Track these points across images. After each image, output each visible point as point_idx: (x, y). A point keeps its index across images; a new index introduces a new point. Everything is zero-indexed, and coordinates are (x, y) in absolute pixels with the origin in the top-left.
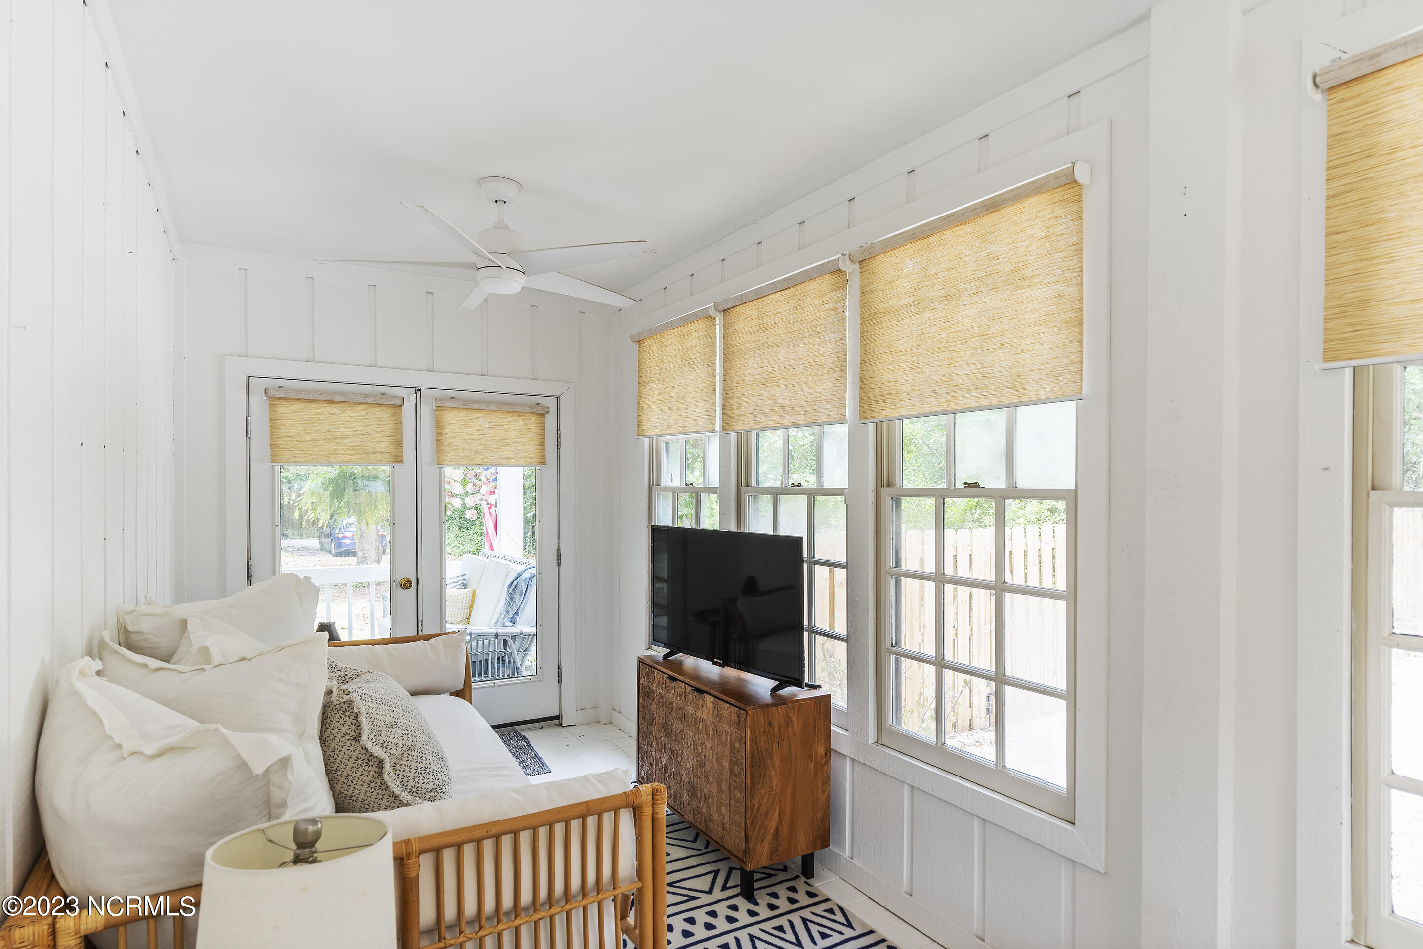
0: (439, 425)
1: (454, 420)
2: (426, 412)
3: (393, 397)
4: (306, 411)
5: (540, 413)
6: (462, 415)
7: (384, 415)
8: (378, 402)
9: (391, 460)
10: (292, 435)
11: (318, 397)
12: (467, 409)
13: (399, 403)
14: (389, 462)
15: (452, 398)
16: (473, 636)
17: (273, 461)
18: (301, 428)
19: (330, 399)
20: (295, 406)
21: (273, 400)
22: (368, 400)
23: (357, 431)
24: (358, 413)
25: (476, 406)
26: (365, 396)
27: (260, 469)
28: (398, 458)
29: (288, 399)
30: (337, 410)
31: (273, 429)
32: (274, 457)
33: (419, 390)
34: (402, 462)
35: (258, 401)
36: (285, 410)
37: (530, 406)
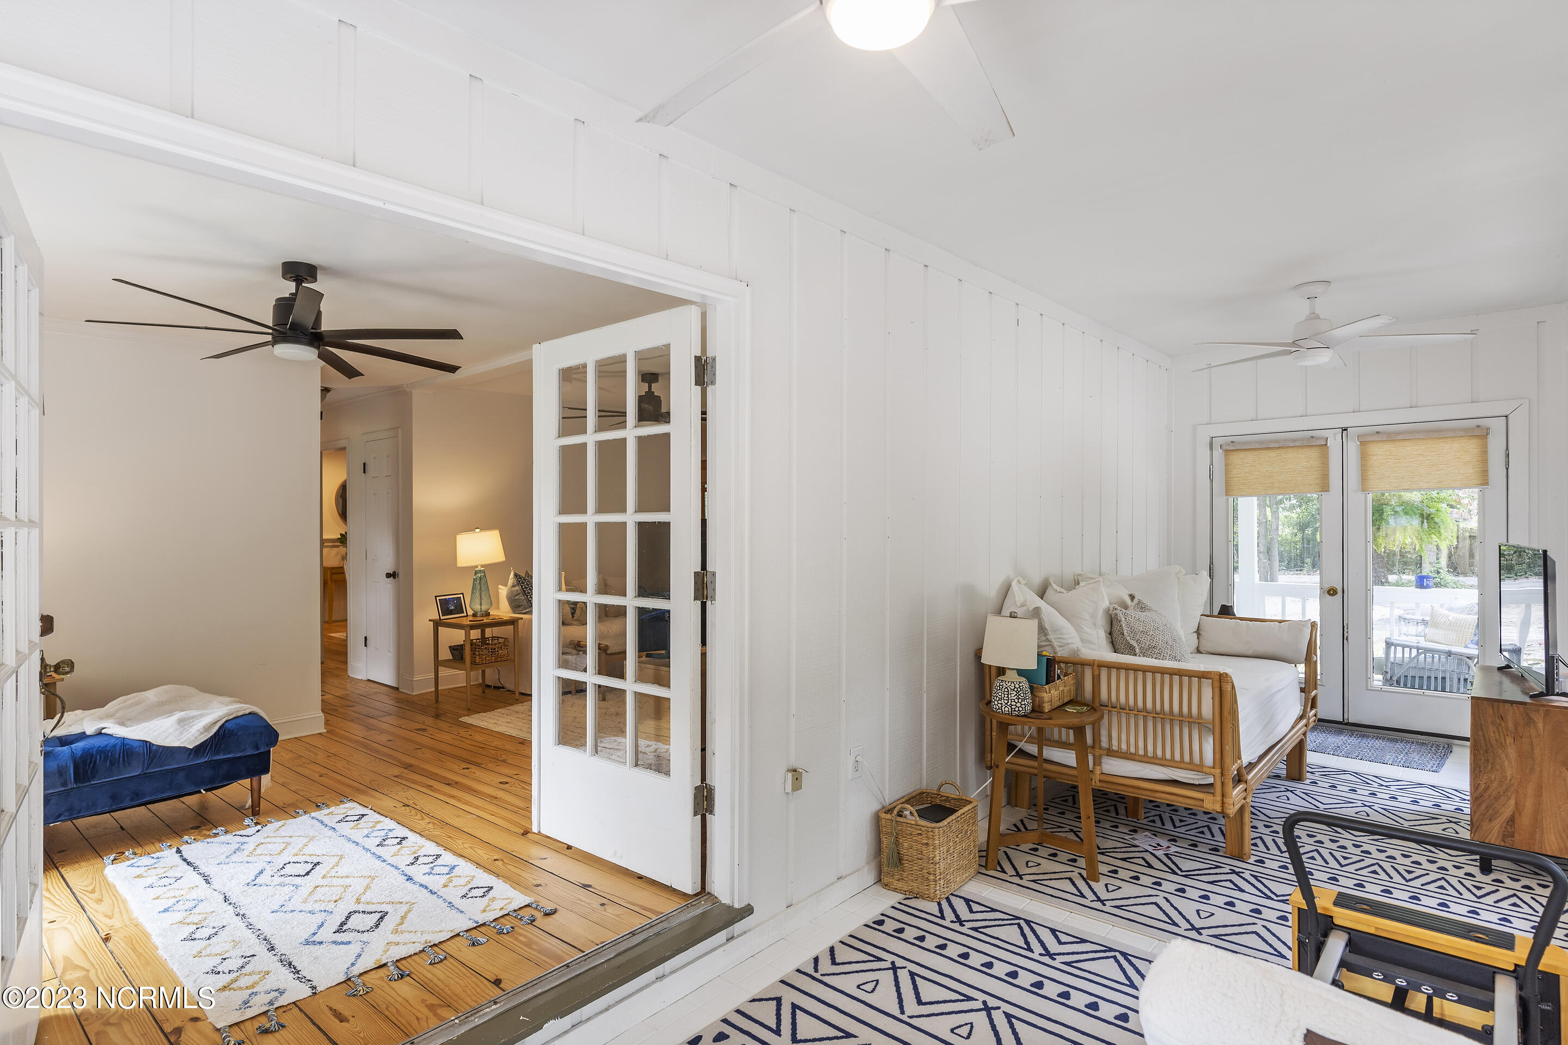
0: (1364, 458)
1: (1379, 452)
2: (1353, 447)
3: (1318, 438)
4: (1250, 457)
5: (1481, 434)
6: (1387, 446)
7: (1313, 454)
8: (1305, 444)
9: (1318, 490)
10: (1240, 475)
11: (1258, 446)
12: (1392, 441)
13: (1324, 443)
14: (1316, 491)
15: (1378, 433)
16: (1420, 651)
17: (1227, 495)
18: (1247, 470)
19: (1267, 446)
20: (1242, 454)
21: (1227, 452)
22: (1297, 444)
23: (1290, 468)
24: (1291, 454)
25: (1400, 437)
26: (1294, 440)
27: (1219, 501)
28: (1324, 487)
29: (1238, 450)
30: (1273, 454)
31: (1227, 472)
32: (1228, 492)
33: (1346, 430)
34: (1328, 491)
35: (1218, 453)
36: (1236, 458)
37: (1472, 429)
